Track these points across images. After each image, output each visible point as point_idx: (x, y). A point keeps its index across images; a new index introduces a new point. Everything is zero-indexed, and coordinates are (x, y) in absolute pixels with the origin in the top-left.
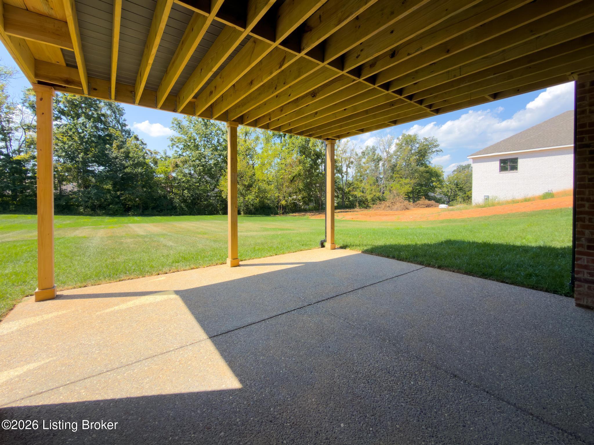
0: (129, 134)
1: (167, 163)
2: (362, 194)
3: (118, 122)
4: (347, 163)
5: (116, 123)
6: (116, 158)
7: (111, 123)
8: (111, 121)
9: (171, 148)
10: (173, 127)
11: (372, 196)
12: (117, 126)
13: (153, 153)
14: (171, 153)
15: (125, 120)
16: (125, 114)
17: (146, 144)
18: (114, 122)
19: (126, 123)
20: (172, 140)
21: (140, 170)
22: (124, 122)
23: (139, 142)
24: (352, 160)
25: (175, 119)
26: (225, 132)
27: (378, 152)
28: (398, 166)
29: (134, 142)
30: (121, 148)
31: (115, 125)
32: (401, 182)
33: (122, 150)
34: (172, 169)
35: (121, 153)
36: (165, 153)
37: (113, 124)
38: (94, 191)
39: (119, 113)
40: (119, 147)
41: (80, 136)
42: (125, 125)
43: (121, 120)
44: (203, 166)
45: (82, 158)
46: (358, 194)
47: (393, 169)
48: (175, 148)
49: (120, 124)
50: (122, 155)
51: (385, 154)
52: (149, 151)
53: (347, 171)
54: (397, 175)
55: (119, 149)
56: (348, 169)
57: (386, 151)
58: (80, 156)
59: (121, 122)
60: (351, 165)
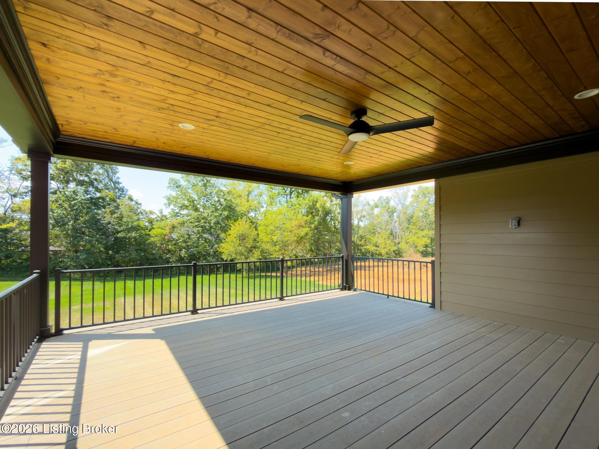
0: (123, 191)
1: (163, 224)
2: (376, 248)
3: (111, 180)
4: (359, 216)
5: (109, 181)
6: (109, 223)
7: (103, 181)
8: (103, 179)
9: (167, 206)
10: (170, 186)
11: (386, 250)
12: (109, 183)
13: (148, 213)
14: (167, 212)
15: (118, 178)
16: (119, 173)
17: (140, 204)
18: (106, 180)
19: (120, 181)
20: (169, 199)
21: (133, 234)
22: (118, 180)
23: (133, 203)
24: (364, 213)
25: (172, 180)
26: (226, 193)
27: (392, 203)
28: (414, 218)
29: (127, 202)
30: (115, 213)
31: (108, 183)
32: (418, 235)
33: (115, 215)
34: (169, 230)
35: (114, 218)
36: (161, 213)
37: (106, 182)
38: (84, 255)
39: (112, 172)
40: (112, 213)
41: (70, 204)
42: (119, 183)
43: (114, 178)
44: (202, 227)
45: (72, 225)
46: (371, 248)
47: (409, 220)
48: (172, 207)
49: (113, 182)
50: (115, 220)
51: (400, 206)
52: (145, 211)
53: (359, 224)
54: (413, 227)
55: (112, 214)
56: (360, 222)
57: (401, 203)
58: (70, 223)
59: (114, 180)
60: (362, 219)
